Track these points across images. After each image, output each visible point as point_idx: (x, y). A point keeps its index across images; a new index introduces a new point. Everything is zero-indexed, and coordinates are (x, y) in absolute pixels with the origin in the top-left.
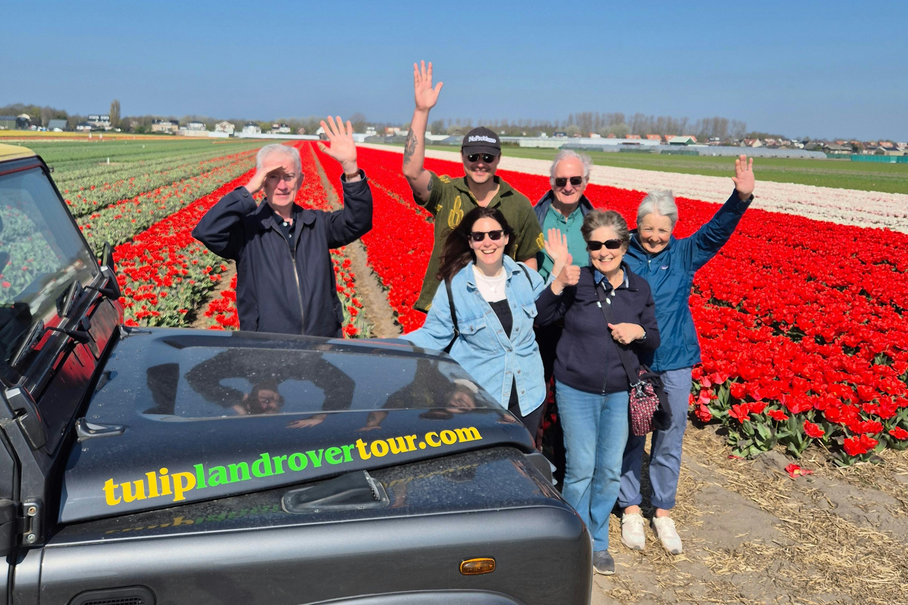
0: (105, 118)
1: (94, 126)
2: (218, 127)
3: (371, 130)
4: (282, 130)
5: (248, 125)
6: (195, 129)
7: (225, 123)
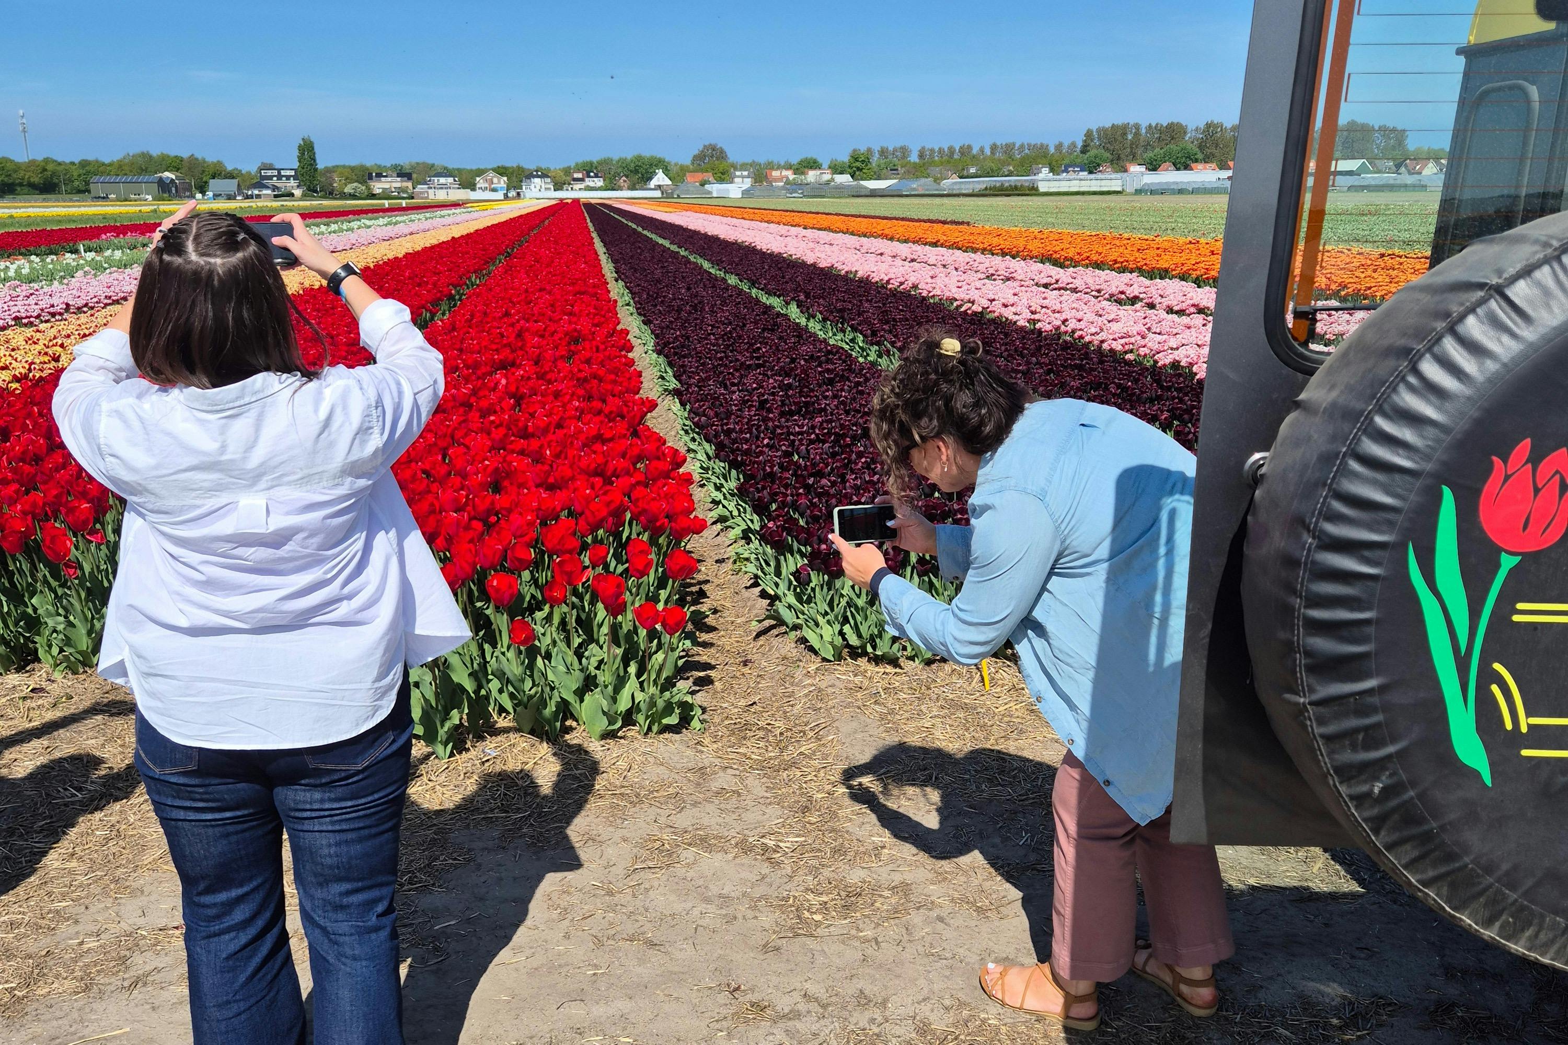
0: (288, 173)
1: (275, 188)
2: (480, 182)
3: (743, 177)
4: (589, 182)
5: (530, 176)
6: (443, 187)
7: (491, 174)
